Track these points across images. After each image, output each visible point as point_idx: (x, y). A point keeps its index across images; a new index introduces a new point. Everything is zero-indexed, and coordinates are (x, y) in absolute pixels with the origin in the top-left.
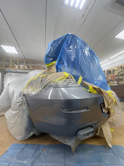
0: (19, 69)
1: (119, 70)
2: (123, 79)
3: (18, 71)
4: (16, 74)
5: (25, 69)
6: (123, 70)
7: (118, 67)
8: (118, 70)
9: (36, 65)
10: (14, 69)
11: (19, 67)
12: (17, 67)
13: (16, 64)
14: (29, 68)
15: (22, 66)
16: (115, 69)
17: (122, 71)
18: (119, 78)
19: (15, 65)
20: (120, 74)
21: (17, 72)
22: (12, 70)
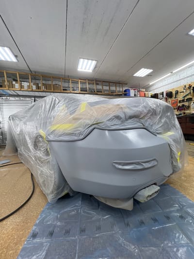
0: (22, 89)
1: (186, 91)
2: (189, 107)
3: (20, 93)
4: (17, 98)
5: (32, 91)
6: (192, 91)
7: (185, 86)
8: (183, 92)
9: (50, 82)
10: (13, 90)
11: (22, 87)
12: (17, 86)
13: (16, 81)
14: (38, 88)
15: (25, 84)
16: (179, 90)
17: (190, 93)
18: (183, 105)
19: (14, 83)
20: (186, 98)
21: (18, 96)
22: (8, 91)
